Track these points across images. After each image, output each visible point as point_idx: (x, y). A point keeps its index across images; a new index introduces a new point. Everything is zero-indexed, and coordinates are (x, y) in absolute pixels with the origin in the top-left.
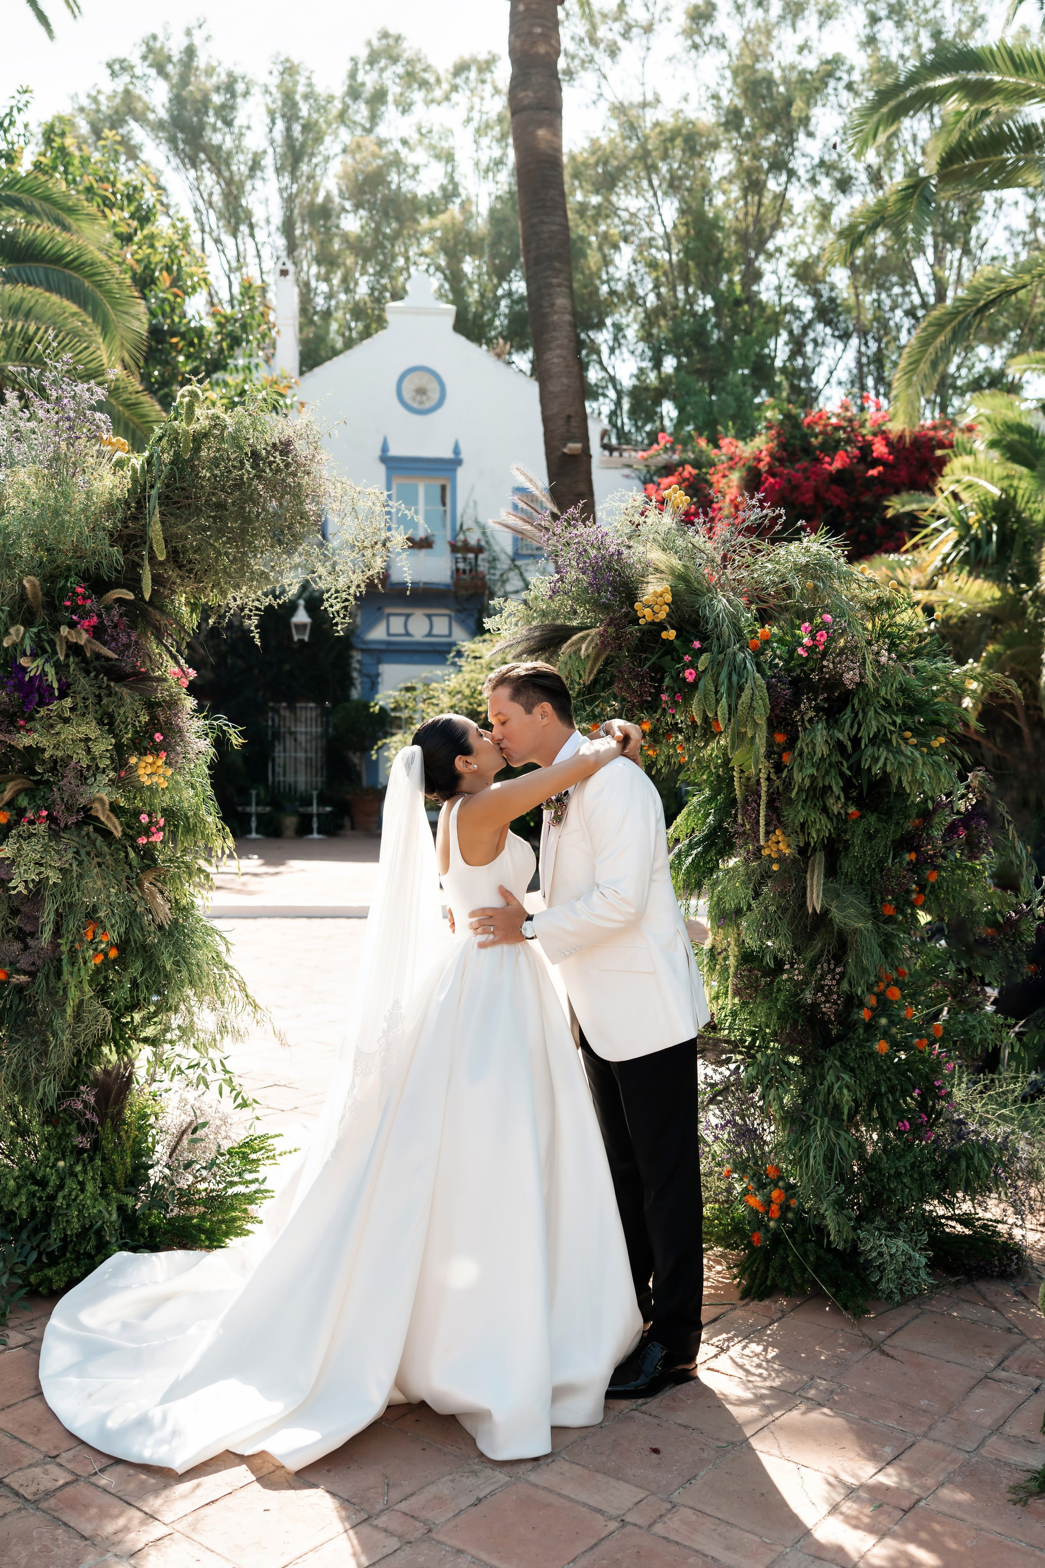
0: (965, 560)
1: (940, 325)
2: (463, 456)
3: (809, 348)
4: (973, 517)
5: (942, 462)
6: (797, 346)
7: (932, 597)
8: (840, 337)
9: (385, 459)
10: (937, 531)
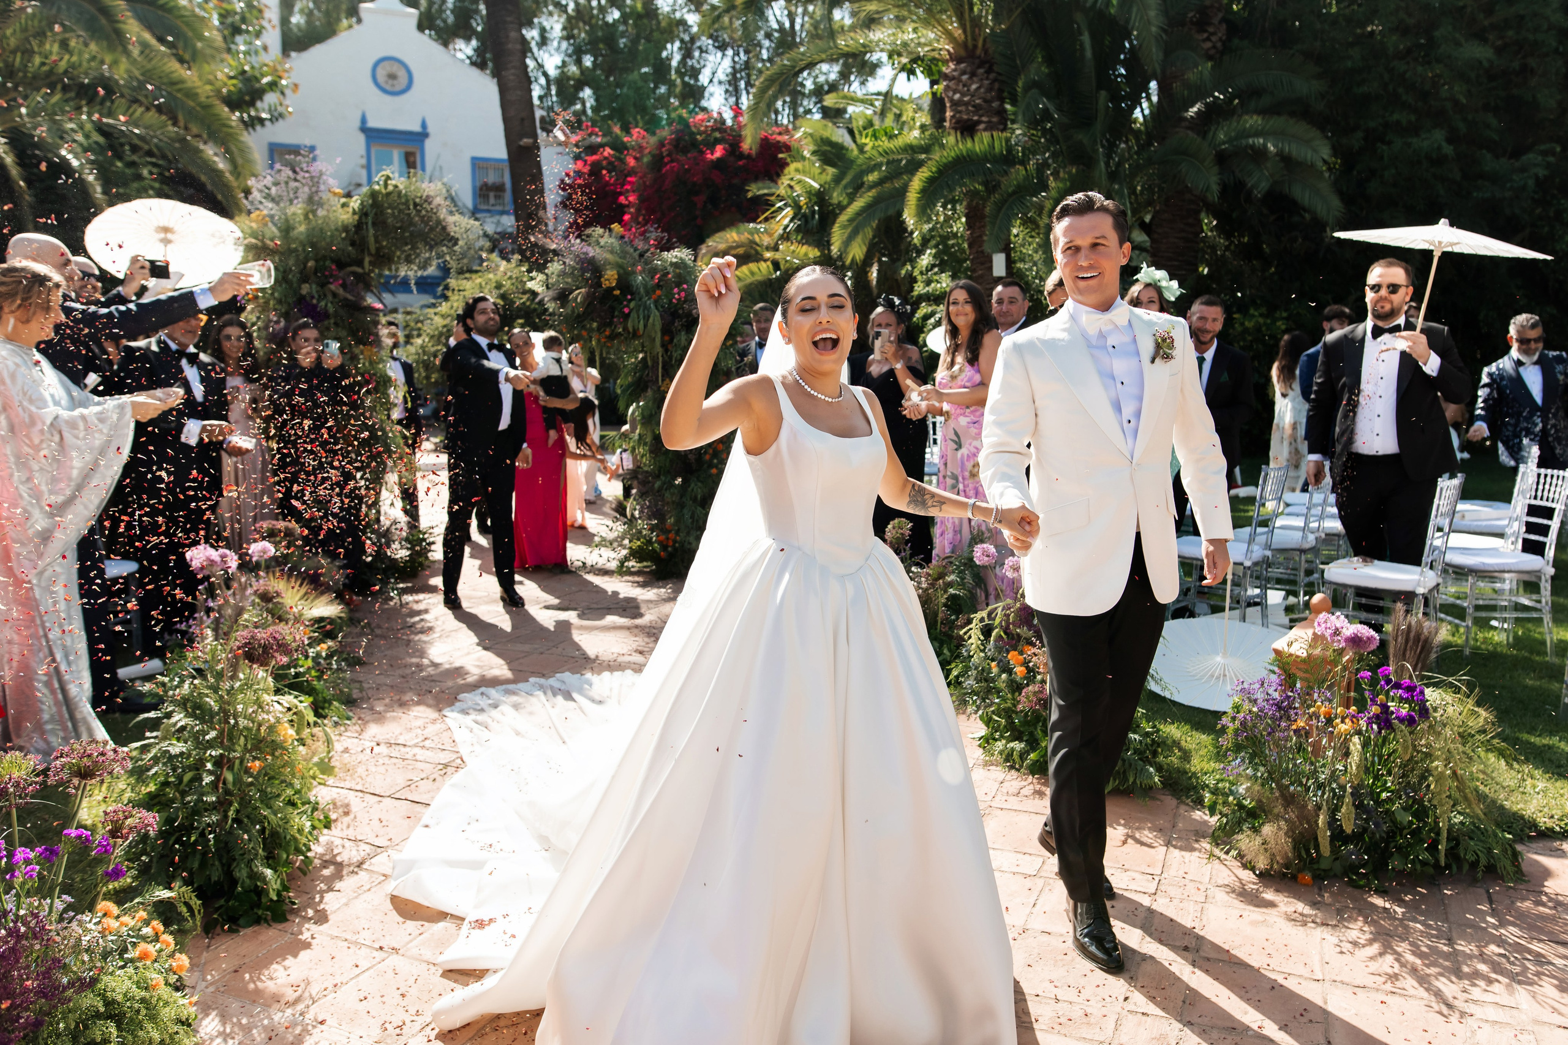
0: (798, 230)
1: (771, 81)
2: (431, 129)
3: (697, 54)
4: (803, 200)
5: (784, 164)
6: (687, 54)
7: (777, 256)
8: (718, 48)
9: (364, 129)
10: (781, 209)
